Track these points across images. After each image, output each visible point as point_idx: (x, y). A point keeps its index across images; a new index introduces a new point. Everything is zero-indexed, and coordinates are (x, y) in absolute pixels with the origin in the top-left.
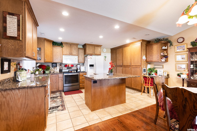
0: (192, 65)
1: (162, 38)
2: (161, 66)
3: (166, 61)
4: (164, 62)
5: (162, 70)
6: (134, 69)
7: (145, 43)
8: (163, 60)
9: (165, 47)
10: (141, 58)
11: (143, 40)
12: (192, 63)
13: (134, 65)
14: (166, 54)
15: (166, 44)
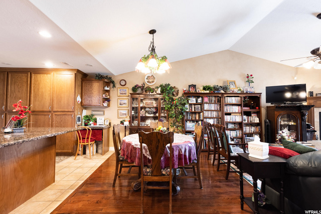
0: (133, 111)
1: (105, 76)
2: (102, 113)
3: (109, 105)
4: (106, 107)
5: (103, 118)
6: (59, 117)
7: (80, 76)
8: (105, 104)
9: (108, 87)
10: (75, 99)
11: (78, 71)
12: (133, 108)
13: (60, 110)
14: (108, 97)
15: (108, 84)
